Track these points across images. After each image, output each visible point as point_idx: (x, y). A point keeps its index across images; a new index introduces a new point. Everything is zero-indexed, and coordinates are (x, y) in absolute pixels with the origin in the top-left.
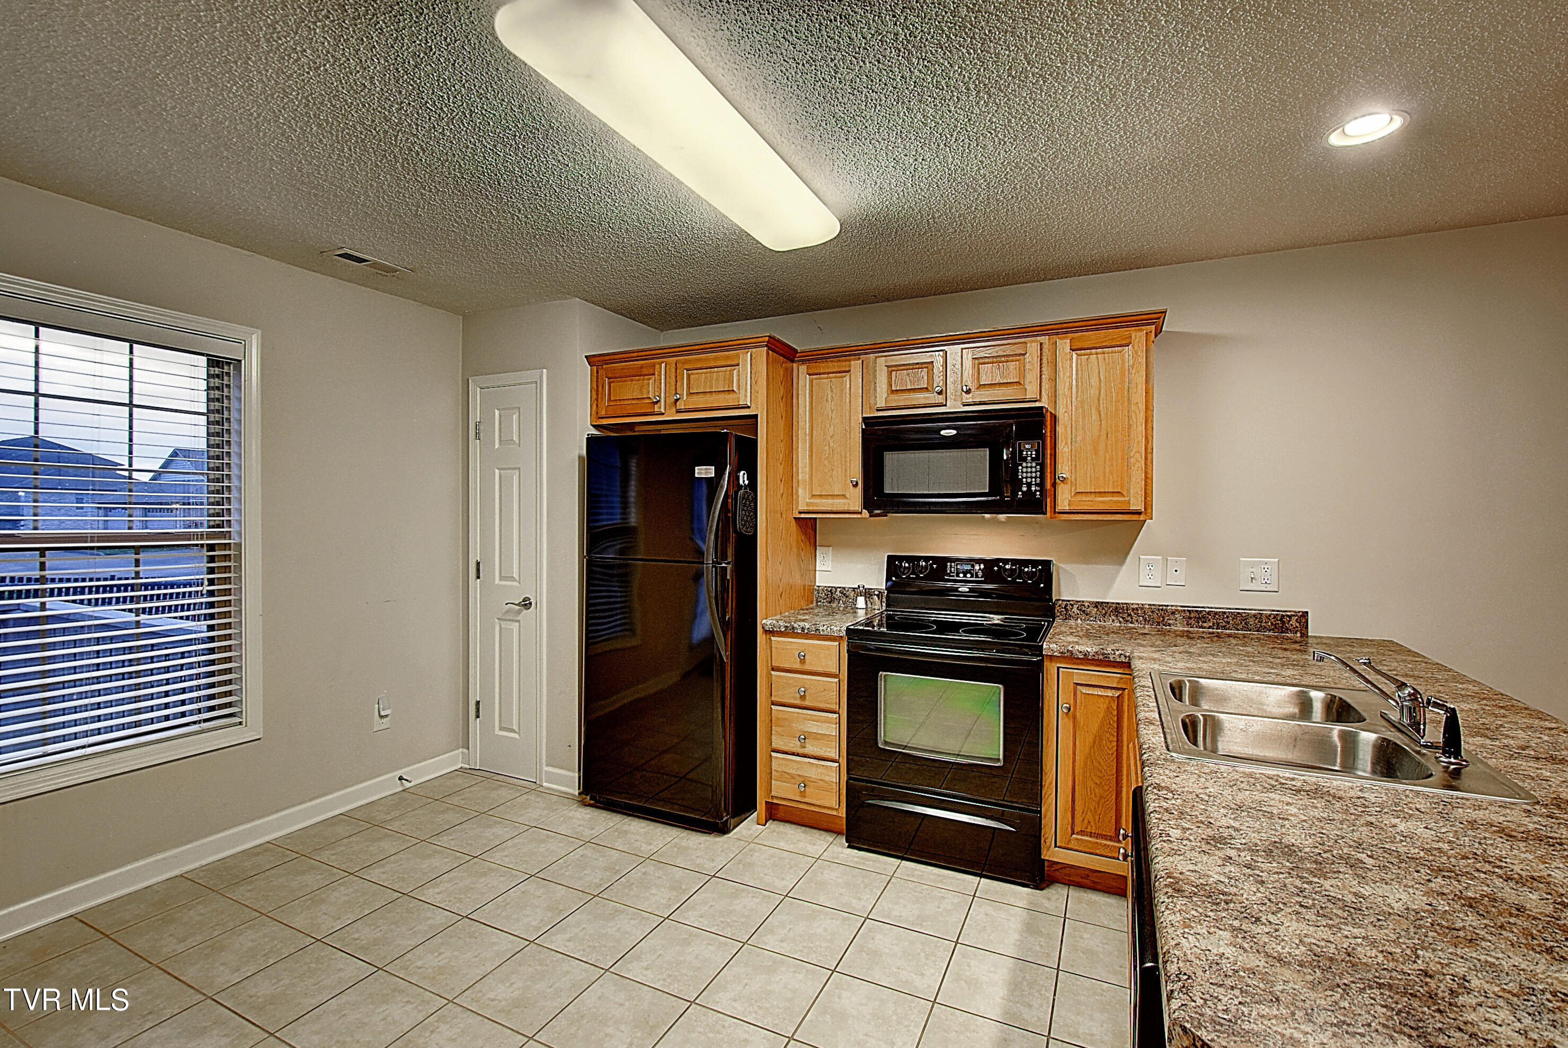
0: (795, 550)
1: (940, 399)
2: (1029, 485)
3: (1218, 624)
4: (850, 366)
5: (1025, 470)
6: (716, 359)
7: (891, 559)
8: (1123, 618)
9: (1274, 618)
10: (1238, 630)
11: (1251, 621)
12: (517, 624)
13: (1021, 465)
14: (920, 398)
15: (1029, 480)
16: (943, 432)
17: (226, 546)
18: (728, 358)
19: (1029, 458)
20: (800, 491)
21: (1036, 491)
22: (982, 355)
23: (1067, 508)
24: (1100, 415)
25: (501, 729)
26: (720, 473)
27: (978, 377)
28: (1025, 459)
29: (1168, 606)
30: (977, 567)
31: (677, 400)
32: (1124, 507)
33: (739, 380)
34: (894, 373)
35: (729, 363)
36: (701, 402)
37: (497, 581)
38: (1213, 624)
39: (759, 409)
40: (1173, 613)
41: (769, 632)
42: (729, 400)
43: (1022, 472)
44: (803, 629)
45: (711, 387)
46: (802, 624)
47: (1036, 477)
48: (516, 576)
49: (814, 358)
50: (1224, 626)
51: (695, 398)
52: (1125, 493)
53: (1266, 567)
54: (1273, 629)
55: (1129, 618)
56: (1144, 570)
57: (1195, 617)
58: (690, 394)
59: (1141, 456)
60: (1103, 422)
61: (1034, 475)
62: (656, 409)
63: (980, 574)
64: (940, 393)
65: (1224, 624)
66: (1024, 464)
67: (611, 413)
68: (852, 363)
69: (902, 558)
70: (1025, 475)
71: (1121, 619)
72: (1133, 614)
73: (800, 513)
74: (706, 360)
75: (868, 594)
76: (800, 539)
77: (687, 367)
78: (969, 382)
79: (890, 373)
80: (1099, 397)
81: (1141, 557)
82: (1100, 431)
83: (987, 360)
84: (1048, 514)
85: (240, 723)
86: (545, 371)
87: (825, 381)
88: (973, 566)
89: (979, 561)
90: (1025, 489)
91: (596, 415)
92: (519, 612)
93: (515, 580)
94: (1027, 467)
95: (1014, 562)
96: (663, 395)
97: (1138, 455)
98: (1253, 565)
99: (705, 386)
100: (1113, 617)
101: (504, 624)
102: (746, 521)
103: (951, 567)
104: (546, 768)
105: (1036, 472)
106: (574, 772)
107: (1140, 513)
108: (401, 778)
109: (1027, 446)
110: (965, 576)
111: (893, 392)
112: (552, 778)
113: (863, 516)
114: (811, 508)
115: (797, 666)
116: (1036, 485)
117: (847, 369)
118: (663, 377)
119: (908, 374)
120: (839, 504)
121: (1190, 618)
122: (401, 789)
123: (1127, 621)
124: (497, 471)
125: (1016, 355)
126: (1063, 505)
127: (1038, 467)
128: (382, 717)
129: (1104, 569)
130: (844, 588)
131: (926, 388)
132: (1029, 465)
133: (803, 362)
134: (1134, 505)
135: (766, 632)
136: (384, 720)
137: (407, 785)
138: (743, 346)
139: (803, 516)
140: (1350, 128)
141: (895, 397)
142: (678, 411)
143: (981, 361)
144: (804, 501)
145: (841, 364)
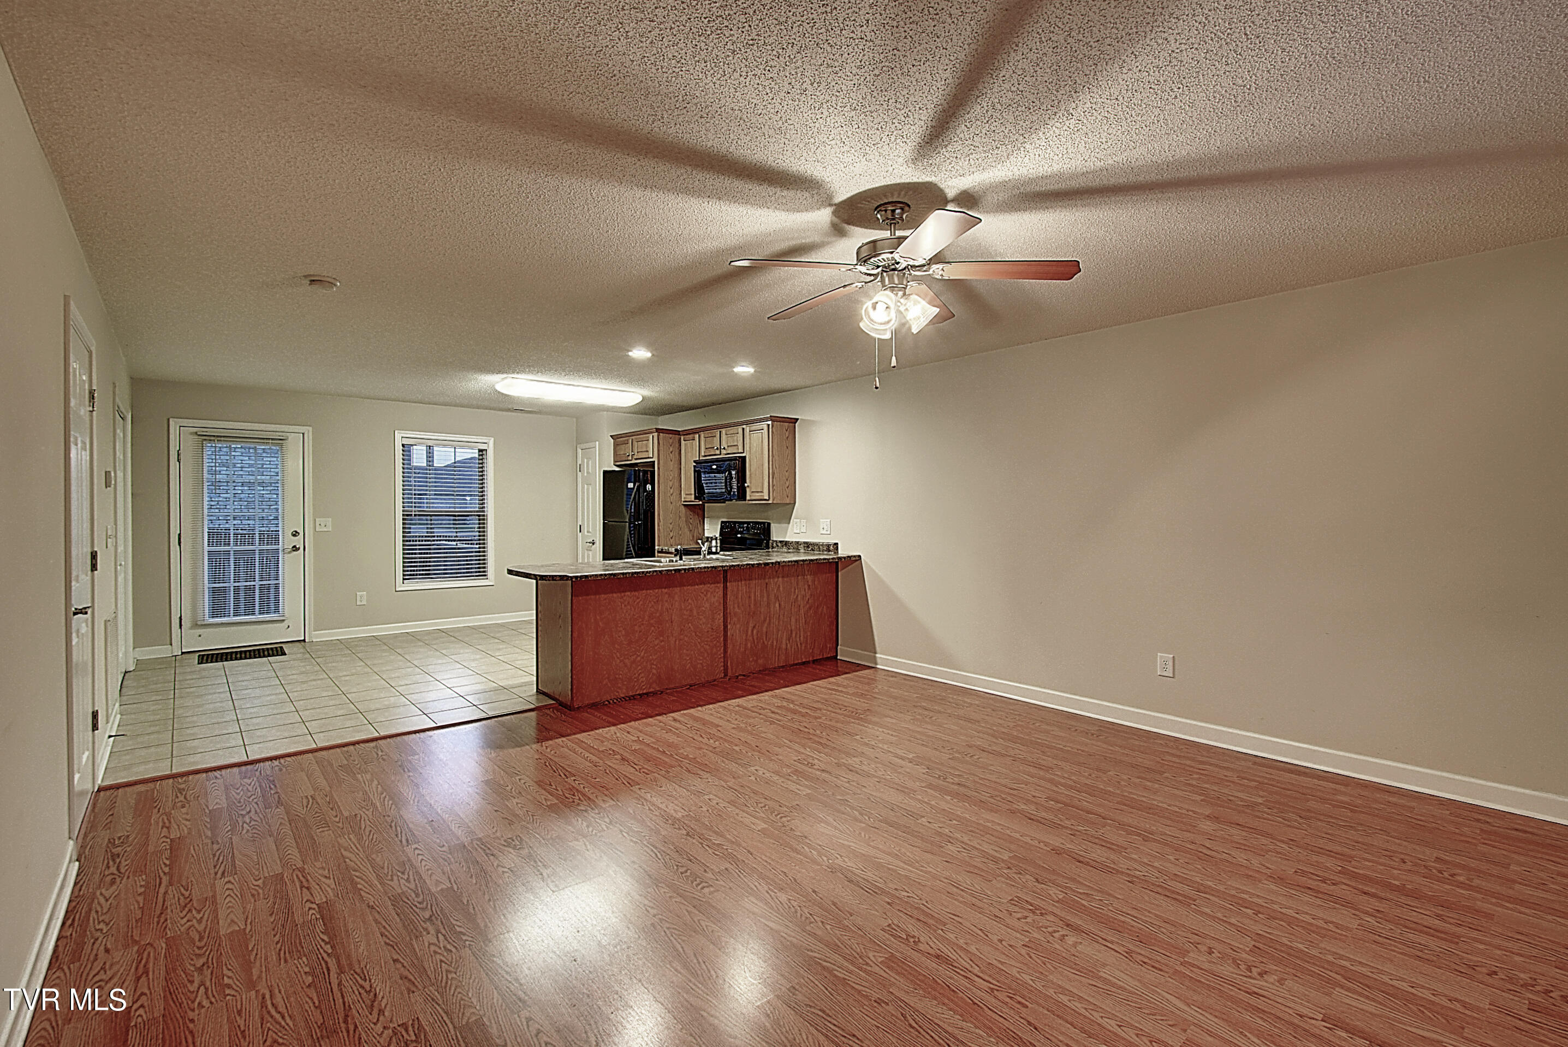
0: (683, 519)
1: (718, 452)
4: (695, 437)
6: (644, 437)
7: (722, 523)
9: (827, 546)
10: (818, 551)
11: (821, 547)
14: (712, 451)
15: (735, 487)
16: (715, 466)
17: (484, 515)
18: (647, 437)
19: (735, 478)
20: (683, 492)
21: (735, 491)
23: (753, 498)
24: (757, 459)
26: (634, 486)
27: (727, 443)
29: (799, 542)
30: (745, 526)
31: (633, 455)
32: (763, 498)
33: (649, 446)
35: (648, 439)
36: (641, 455)
37: (586, 533)
39: (655, 459)
40: (801, 544)
42: (647, 454)
47: (737, 485)
49: (687, 433)
51: (639, 454)
52: (763, 491)
53: (827, 523)
54: (826, 551)
55: (789, 548)
56: (795, 526)
58: (637, 452)
59: (767, 476)
60: (757, 462)
62: (629, 458)
64: (717, 449)
65: (813, 549)
67: (618, 460)
70: (733, 485)
72: (790, 545)
73: (684, 502)
76: (688, 514)
77: (637, 440)
79: (705, 440)
81: (794, 520)
82: (757, 466)
83: (730, 435)
84: (746, 501)
85: (487, 578)
86: (599, 442)
87: (689, 443)
89: (746, 523)
91: (615, 461)
93: (590, 533)
96: (630, 452)
98: (823, 523)
99: (641, 449)
100: (785, 547)
101: (588, 552)
102: (650, 505)
103: (738, 526)
107: (768, 500)
111: (705, 448)
114: (687, 500)
116: (737, 489)
117: (694, 439)
118: (633, 444)
119: (710, 441)
121: (805, 547)
124: (585, 486)
125: (737, 433)
126: (752, 496)
127: (738, 481)
129: (784, 526)
131: (714, 447)
132: (735, 480)
133: (683, 435)
134: (765, 496)
138: (650, 432)
141: (705, 450)
142: (635, 459)
143: (728, 435)
144: (684, 497)
145: (691, 436)
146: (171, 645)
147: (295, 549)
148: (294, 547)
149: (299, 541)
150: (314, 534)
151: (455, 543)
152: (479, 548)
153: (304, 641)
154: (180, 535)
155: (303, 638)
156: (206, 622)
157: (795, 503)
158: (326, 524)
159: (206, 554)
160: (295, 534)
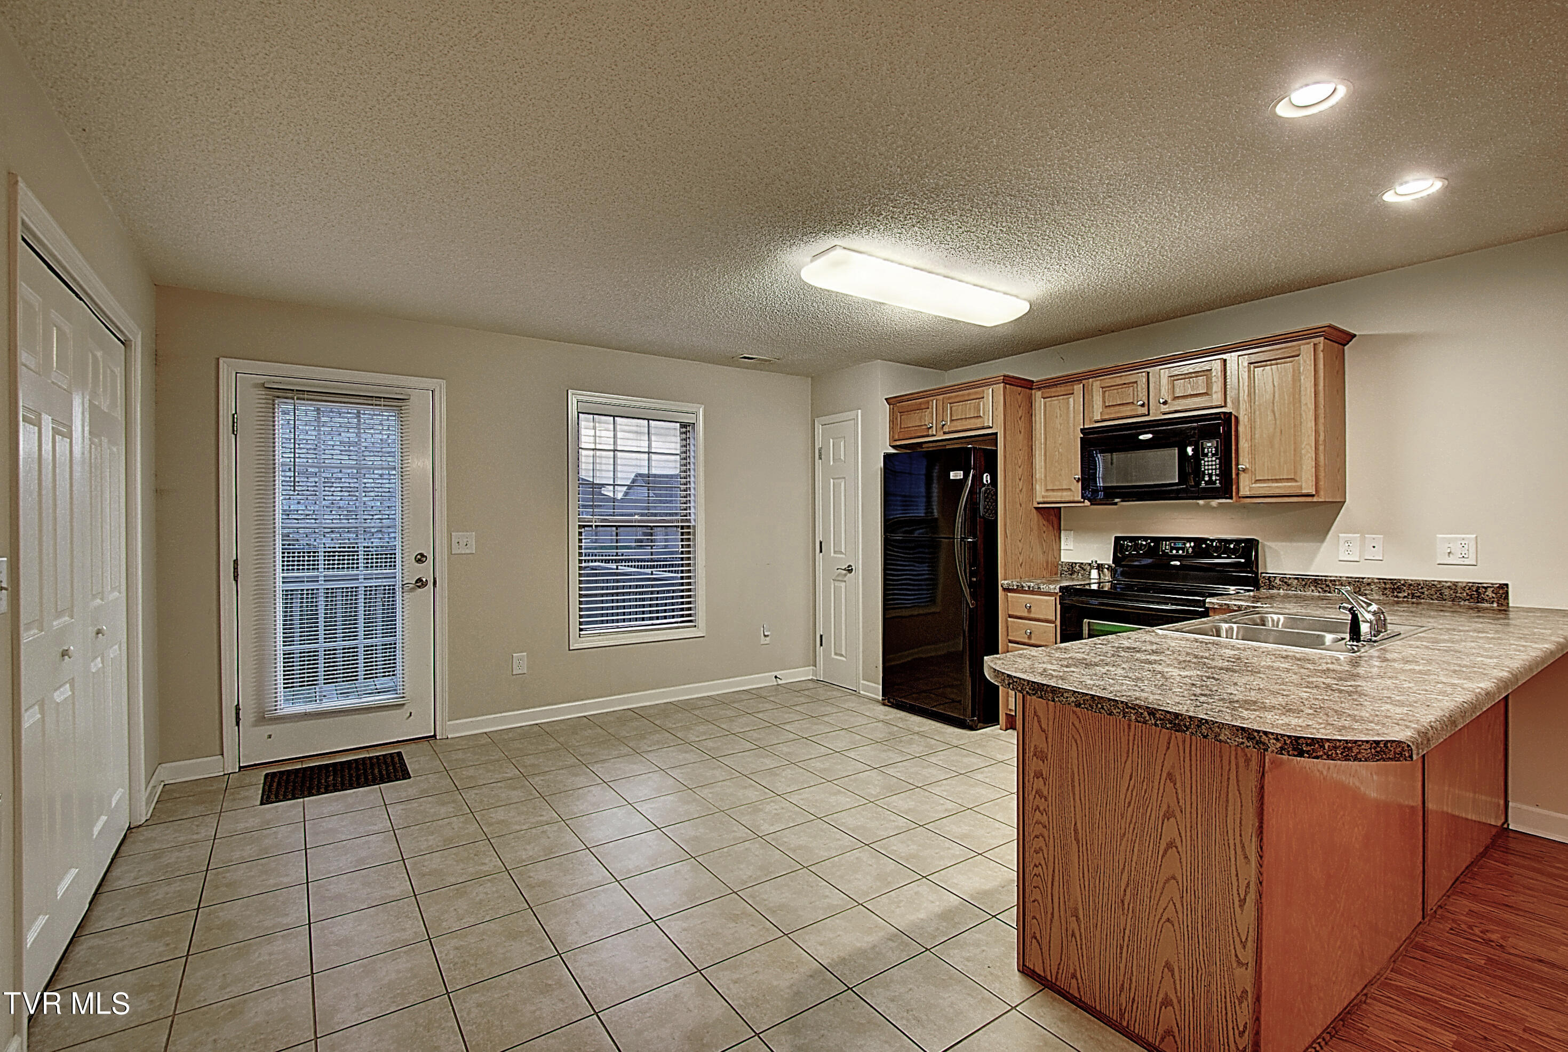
0: (1035, 532)
1: (1145, 410)
2: (1210, 475)
3: (1413, 594)
4: (1073, 390)
5: (1206, 463)
6: (969, 394)
7: (1117, 539)
8: (1322, 588)
9: (1469, 589)
10: (1432, 599)
11: (1446, 592)
12: (844, 583)
13: (1203, 459)
14: (1127, 411)
15: (1210, 472)
16: (1141, 437)
17: (689, 527)
18: (976, 393)
19: (1210, 454)
20: (1038, 487)
21: (1216, 480)
22: (1177, 373)
23: (1248, 493)
24: (1274, 415)
25: (836, 654)
26: (966, 476)
27: (1173, 392)
28: (1206, 455)
29: (1363, 578)
30: (1188, 545)
31: (943, 425)
32: (1298, 491)
33: (984, 408)
34: (1107, 393)
35: (978, 396)
36: (959, 425)
37: (832, 554)
38: (1408, 594)
39: (999, 430)
40: (1369, 584)
41: (1007, 590)
42: (977, 423)
43: (1205, 465)
44: (1029, 587)
45: (966, 415)
46: (1028, 584)
47: (1216, 469)
48: (843, 550)
49: (1049, 385)
50: (1419, 597)
51: (955, 423)
52: (1298, 479)
53: (1463, 543)
54: (1468, 600)
55: (1327, 589)
56: (1343, 547)
57: (1390, 588)
58: (952, 420)
59: (1311, 447)
60: (1278, 422)
61: (1214, 467)
62: (930, 433)
63: (1190, 550)
64: (1143, 405)
65: (1419, 594)
66: (1206, 459)
67: (901, 437)
68: (1075, 387)
69: (1124, 538)
70: (1206, 467)
71: (1320, 590)
72: (1330, 585)
73: (1038, 503)
74: (963, 395)
75: (1100, 567)
76: (1041, 525)
77: (950, 401)
78: (1165, 395)
79: (1104, 392)
80: (1273, 400)
81: (1340, 535)
82: (1275, 429)
83: (1180, 377)
84: (1234, 498)
85: (695, 626)
86: (860, 411)
87: (1055, 401)
88: (1184, 544)
89: (1189, 540)
90: (1207, 478)
91: (892, 439)
92: (845, 575)
93: (843, 554)
94: (1208, 461)
95: (1220, 541)
96: (934, 422)
97: (1308, 447)
98: (1449, 541)
99: (962, 415)
100: (1313, 588)
101: (837, 584)
102: (988, 510)
103: (1166, 545)
104: (862, 682)
105: (1215, 465)
106: (879, 684)
107: (1313, 496)
108: (776, 677)
109: (1209, 445)
110: (1177, 552)
111: (1106, 407)
112: (866, 688)
113: (1086, 504)
114: (1046, 500)
115: (1025, 614)
116: (1216, 475)
117: (1071, 392)
118: (934, 409)
119: (1118, 393)
120: (1066, 496)
121: (1385, 589)
122: (775, 683)
123: (1325, 591)
124: (832, 481)
125: (1204, 371)
126: (1244, 491)
127: (1218, 461)
128: (765, 636)
129: (1306, 546)
130: (1082, 563)
131: (1133, 403)
132: (1210, 459)
133: (1039, 389)
134: (1305, 489)
135: (1004, 589)
136: (767, 638)
137: (780, 682)
138: (986, 383)
139: (1041, 506)
140: (1400, 189)
141: (1108, 410)
142: (945, 433)
143: (1175, 378)
144: (1040, 494)
145: (1068, 388)
146: (222, 755)
147: (421, 583)
148: (419, 580)
149: (427, 569)
150: (449, 559)
151: (649, 571)
152: (682, 578)
153: (435, 736)
154: (236, 562)
155: (432, 734)
156: (280, 713)
157: (1345, 502)
158: (467, 542)
159: (279, 595)
160: (421, 559)
